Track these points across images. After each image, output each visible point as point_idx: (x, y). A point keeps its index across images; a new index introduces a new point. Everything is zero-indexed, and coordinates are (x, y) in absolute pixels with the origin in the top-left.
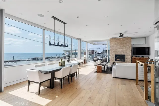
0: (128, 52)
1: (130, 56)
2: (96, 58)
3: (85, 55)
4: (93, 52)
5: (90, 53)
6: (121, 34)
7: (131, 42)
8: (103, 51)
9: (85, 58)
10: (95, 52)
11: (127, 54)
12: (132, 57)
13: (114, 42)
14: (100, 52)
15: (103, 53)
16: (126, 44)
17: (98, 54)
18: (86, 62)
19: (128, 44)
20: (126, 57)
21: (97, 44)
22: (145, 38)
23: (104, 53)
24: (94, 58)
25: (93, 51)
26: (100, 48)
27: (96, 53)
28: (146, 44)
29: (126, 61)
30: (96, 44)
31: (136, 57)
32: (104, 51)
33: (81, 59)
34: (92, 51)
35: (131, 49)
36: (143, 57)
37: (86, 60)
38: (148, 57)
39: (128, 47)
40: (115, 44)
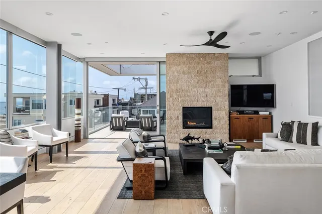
0: (219, 99)
1: (224, 112)
2: (119, 118)
3: (77, 111)
4: (108, 99)
5: (98, 101)
6: (211, 33)
7: (228, 66)
8: (133, 97)
9: (79, 120)
10: (114, 100)
11: (217, 104)
12: (229, 116)
13: (180, 65)
14: (127, 100)
15: (133, 101)
16: (213, 72)
17: (120, 105)
18: (82, 137)
19: (218, 74)
20: (215, 114)
21: (121, 74)
22: (259, 59)
23: (135, 102)
24: (112, 118)
25: (106, 97)
26: (125, 90)
27: (116, 102)
28: (260, 75)
29: (214, 126)
30: (118, 75)
31: (242, 113)
32: (136, 95)
33: (59, 128)
34: (103, 96)
35: (226, 90)
36: (257, 112)
37: (82, 129)
38: (268, 113)
39: (219, 81)
40: (184, 73)
